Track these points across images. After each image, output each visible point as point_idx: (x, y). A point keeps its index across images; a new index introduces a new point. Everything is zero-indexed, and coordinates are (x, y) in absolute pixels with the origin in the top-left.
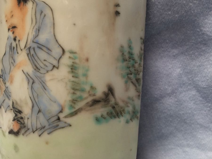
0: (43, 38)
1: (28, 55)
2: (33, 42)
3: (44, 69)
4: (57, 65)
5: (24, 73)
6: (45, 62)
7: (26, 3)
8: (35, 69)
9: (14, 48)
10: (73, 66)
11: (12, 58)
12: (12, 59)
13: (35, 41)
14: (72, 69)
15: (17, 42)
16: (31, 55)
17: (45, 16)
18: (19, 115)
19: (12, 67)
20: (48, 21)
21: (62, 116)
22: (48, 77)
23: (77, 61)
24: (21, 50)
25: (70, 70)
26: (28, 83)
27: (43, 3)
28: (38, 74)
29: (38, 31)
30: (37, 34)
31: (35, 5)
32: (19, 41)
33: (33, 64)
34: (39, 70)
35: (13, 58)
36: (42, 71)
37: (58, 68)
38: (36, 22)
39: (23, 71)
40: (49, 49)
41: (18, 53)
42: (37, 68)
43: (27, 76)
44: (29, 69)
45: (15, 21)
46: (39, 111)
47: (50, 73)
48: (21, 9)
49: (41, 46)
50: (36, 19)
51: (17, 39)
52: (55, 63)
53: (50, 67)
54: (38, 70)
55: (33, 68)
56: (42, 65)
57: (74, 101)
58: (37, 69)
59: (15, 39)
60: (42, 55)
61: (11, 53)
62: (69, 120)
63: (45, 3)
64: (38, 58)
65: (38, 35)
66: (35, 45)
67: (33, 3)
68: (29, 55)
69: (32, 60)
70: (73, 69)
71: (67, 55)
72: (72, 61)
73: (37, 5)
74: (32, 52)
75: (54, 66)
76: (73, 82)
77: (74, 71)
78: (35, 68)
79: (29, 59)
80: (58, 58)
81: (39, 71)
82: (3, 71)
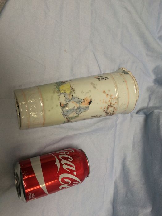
0: (82, 110)
1: (79, 107)
5: (75, 106)
18: (65, 106)
20: (85, 110)
21: (66, 116)
24: (79, 105)
43: (74, 108)
44: (76, 108)
45: (85, 102)
46: (67, 112)
49: (80, 110)
52: (77, 113)
57: (69, 118)
62: (65, 118)
70: (76, 117)
71: (78, 115)
82: (74, 98)
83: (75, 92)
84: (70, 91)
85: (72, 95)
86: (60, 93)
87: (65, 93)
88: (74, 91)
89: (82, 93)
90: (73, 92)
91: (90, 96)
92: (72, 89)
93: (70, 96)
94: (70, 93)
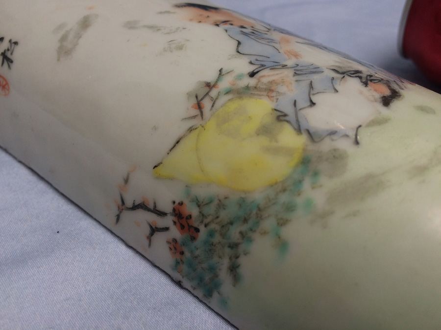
82: (257, 60)
83: (211, 77)
84: (233, 106)
85: (252, 75)
86: (326, 145)
87: (281, 117)
88: (209, 86)
89: (181, 48)
90: (224, 84)
92: (207, 104)
94: (253, 92)
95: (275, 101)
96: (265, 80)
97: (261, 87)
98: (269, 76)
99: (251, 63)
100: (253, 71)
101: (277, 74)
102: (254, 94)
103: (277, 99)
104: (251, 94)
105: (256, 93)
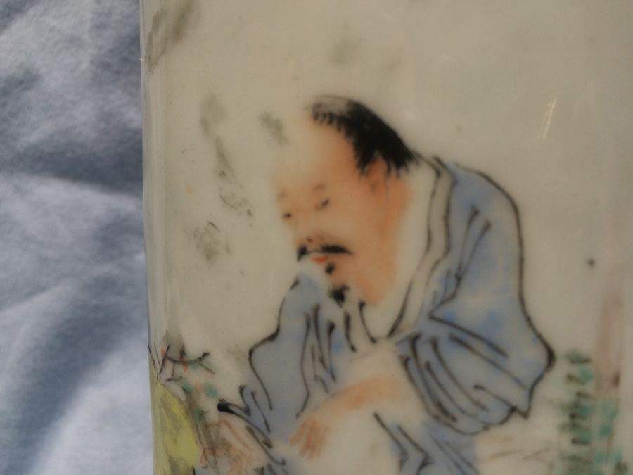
1: (405, 362)
2: (432, 317)
3: (473, 416)
4: (522, 405)
5: (383, 425)
6: (478, 395)
7: (402, 171)
8: (436, 418)
9: (332, 327)
10: (576, 405)
11: (322, 361)
12: (319, 365)
13: (438, 314)
14: (573, 416)
15: (351, 306)
16: (418, 366)
17: (487, 227)
19: (318, 395)
22: (485, 446)
23: (589, 388)
24: (373, 340)
25: (565, 419)
26: (402, 463)
27: (483, 181)
28: (448, 435)
29: (453, 281)
30: (451, 291)
31: (445, 181)
32: (362, 305)
33: (428, 399)
34: (454, 419)
35: (327, 362)
36: (464, 423)
37: (525, 415)
38: (448, 248)
39: (377, 417)
40: (497, 349)
41: (353, 349)
42: (443, 414)
47: (497, 432)
48: (373, 187)
50: (448, 234)
51: (353, 296)
52: (517, 396)
53: (499, 412)
54: (449, 421)
55: (428, 410)
56: (464, 402)
58: (443, 417)
59: (339, 295)
60: (468, 367)
61: (312, 340)
63: (488, 179)
64: (452, 377)
65: (453, 296)
66: (442, 332)
67: (438, 174)
68: (412, 364)
69: (426, 384)
70: (576, 414)
71: (561, 369)
72: (574, 388)
73: (454, 183)
74: (425, 353)
75: (513, 410)
76: (574, 458)
77: (578, 421)
78: (435, 411)
79: (411, 379)
80: (529, 382)
81: (454, 424)
82: (253, 394)
85: (224, 407)
89: (210, 255)
91: (273, 125)
93: (226, 445)
94: (199, 426)
95: (204, 465)
96: (225, 432)
97: (212, 434)
98: (234, 433)
99: (242, 389)
100: (229, 404)
101: (244, 444)
102: (197, 430)
103: (206, 467)
104: (197, 426)
105: (201, 432)
